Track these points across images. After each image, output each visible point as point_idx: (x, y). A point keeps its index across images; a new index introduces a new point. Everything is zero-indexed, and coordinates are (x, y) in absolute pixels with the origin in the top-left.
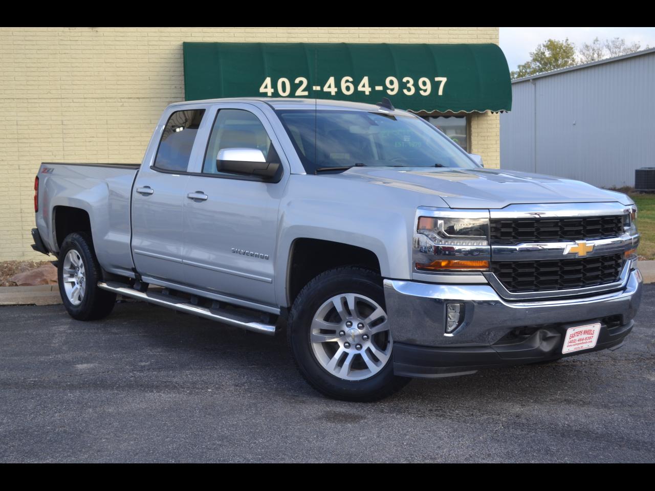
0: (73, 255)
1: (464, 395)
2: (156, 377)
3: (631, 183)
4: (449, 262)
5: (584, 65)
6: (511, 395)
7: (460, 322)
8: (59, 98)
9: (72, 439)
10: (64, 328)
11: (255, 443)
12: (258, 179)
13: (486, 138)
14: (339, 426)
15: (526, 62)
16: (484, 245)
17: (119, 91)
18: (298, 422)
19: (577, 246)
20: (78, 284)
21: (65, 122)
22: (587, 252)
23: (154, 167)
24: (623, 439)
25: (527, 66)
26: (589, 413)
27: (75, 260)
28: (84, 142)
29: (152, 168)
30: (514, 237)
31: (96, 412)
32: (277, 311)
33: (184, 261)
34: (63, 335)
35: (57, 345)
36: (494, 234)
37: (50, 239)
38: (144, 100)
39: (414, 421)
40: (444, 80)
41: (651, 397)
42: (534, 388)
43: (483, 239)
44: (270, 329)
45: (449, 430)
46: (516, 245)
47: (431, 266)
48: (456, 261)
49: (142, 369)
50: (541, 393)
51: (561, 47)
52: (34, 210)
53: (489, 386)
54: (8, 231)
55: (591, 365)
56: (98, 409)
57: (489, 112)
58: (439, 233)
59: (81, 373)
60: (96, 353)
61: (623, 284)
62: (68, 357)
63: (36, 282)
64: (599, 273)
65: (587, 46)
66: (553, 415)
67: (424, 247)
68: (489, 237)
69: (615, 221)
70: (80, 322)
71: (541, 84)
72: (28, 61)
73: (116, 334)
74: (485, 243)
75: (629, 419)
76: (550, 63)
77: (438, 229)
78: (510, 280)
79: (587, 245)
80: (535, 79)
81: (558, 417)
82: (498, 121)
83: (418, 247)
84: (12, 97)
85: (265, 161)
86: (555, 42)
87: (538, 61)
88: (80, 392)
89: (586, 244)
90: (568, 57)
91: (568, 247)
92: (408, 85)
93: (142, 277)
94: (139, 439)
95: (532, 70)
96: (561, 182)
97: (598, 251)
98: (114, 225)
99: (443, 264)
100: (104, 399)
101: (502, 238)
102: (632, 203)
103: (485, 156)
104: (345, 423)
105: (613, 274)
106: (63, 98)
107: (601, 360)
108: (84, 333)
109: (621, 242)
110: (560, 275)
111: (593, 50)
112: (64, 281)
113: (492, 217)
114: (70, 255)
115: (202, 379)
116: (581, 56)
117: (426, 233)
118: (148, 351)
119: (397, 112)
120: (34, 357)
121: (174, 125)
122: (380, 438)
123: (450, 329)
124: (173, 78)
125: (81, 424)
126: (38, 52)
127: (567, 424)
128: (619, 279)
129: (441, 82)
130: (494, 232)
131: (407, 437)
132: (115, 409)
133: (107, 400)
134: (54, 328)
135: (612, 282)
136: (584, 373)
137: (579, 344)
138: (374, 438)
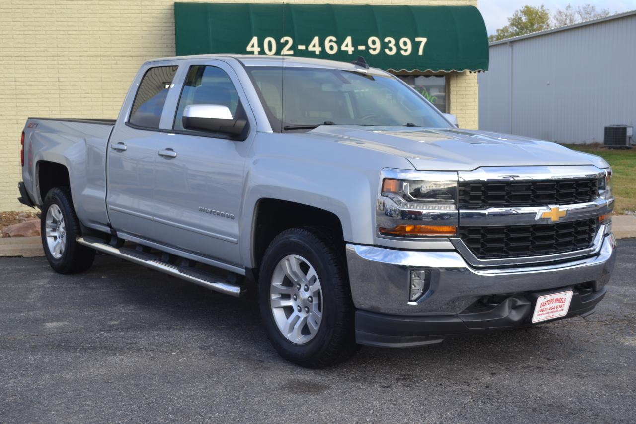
0: (55, 211)
1: (434, 361)
2: (123, 337)
3: (600, 138)
4: (415, 227)
5: (558, 29)
6: (482, 361)
7: (425, 290)
8: (56, 56)
9: (20, 410)
10: (44, 282)
11: (210, 418)
12: (224, 136)
13: (464, 96)
14: (301, 398)
15: (504, 27)
16: (451, 209)
17: (113, 50)
18: (259, 393)
19: (550, 211)
20: (59, 237)
21: (61, 79)
22: (560, 218)
23: (129, 124)
24: (598, 415)
25: (505, 30)
26: (563, 384)
27: (57, 215)
28: (79, 98)
29: (126, 124)
30: (484, 201)
31: (52, 379)
32: (242, 271)
33: (154, 218)
34: (41, 289)
35: (32, 300)
36: (462, 198)
37: (35, 193)
38: (136, 58)
39: (380, 392)
40: (424, 40)
41: (625, 365)
42: (506, 352)
43: (450, 203)
44: (235, 290)
45: (416, 403)
46: (485, 210)
47: (396, 231)
48: (423, 226)
49: (110, 329)
50: (512, 359)
51: (536, 13)
52: (21, 164)
53: (460, 351)
54: (7, 183)
55: (564, 326)
56: (55, 375)
57: (467, 71)
58: (405, 196)
59: (48, 333)
60: (69, 310)
61: (597, 250)
62: (39, 314)
63: (28, 233)
64: (573, 238)
65: (560, 12)
66: (524, 386)
67: (389, 210)
68: (458, 200)
69: (590, 185)
70: (61, 275)
71: (517, 47)
72: (26, 20)
73: (93, 289)
74: (453, 207)
75: (603, 391)
76: (527, 28)
77: (403, 192)
78: (479, 246)
79: (560, 210)
80: (512, 42)
81: (530, 388)
82: (476, 81)
83: (383, 210)
84: (10, 55)
85: (232, 118)
86: (531, 8)
87: (515, 26)
88: (41, 355)
89: (559, 208)
90: (543, 23)
91: (539, 212)
92: (390, 45)
93: (118, 232)
94: (90, 412)
95: (510, 34)
96: (534, 143)
97: (572, 216)
98: (92, 181)
99: (408, 229)
100: (64, 363)
101: (471, 202)
102: (607, 166)
103: (463, 114)
104: (307, 394)
105: (587, 239)
106: (59, 56)
107: (574, 321)
108: (62, 287)
109: (596, 206)
110: (531, 241)
111: (566, 16)
112: (47, 235)
113: (461, 180)
114: (52, 209)
115: (168, 341)
116: (555, 22)
117: (391, 196)
118: (121, 309)
119: (372, 71)
120: (6, 314)
121: (165, 81)
122: (343, 412)
123: (415, 297)
124: (165, 37)
125: (34, 392)
126: (36, 11)
127: (539, 397)
128: (593, 245)
129: (421, 42)
130: (462, 195)
131: (371, 412)
132: (73, 375)
133: (67, 364)
134: (34, 282)
135: (586, 248)
136: (557, 336)
137: (550, 312)
138: (336, 412)
